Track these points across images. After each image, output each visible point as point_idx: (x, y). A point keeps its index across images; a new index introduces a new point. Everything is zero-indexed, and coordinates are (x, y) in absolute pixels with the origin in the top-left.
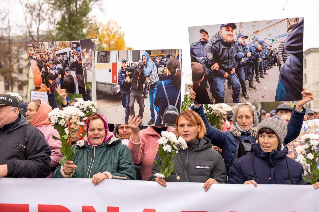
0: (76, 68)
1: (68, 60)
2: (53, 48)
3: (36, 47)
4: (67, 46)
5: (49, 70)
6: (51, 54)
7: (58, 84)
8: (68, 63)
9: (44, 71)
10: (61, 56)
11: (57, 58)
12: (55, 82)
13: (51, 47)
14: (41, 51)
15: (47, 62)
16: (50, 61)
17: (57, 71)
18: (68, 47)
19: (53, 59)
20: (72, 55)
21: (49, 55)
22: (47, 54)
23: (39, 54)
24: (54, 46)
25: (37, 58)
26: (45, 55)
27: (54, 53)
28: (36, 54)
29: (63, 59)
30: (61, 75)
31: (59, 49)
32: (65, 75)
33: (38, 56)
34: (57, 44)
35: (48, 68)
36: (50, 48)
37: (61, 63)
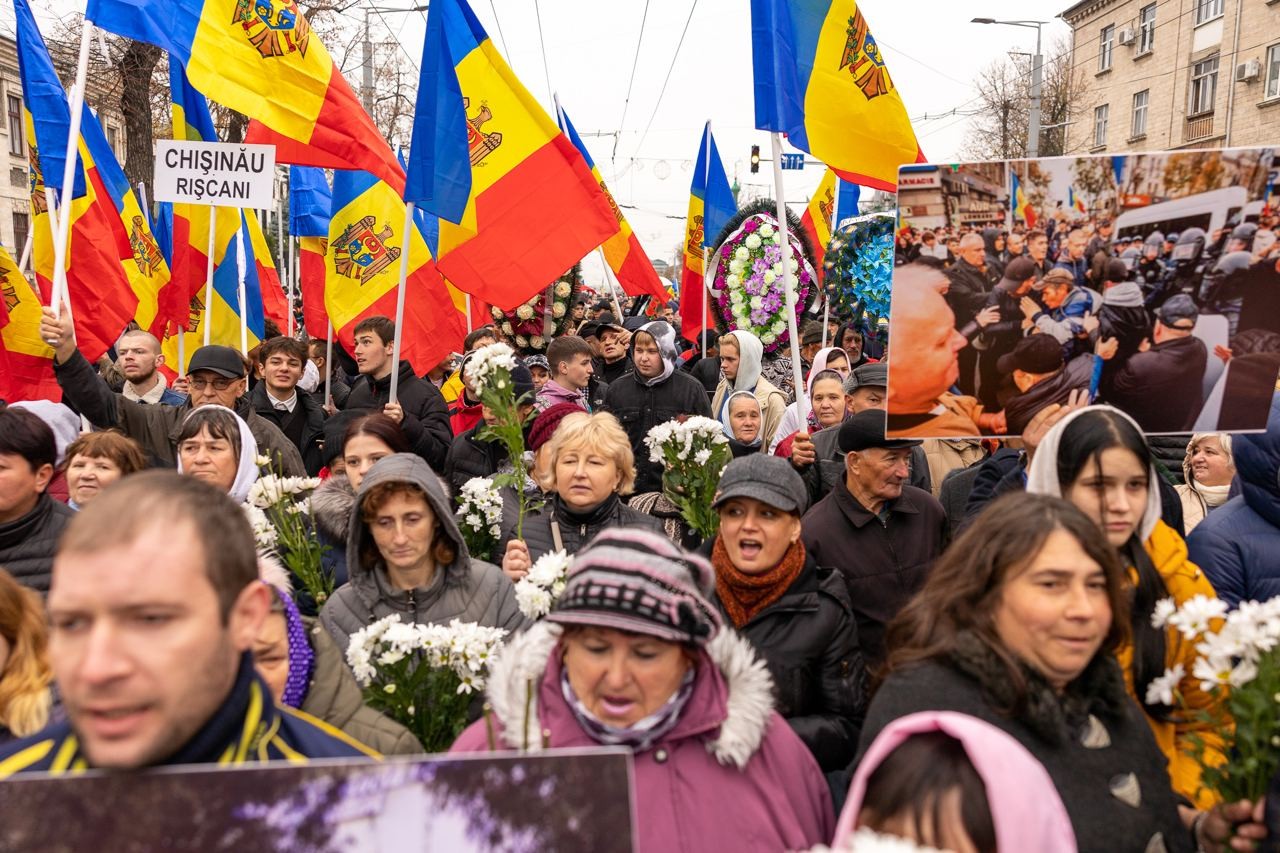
0: (1243, 302)
1: (1206, 255)
2: (1105, 195)
3: (965, 188)
4: (1226, 181)
5: (1034, 319)
6: (1077, 226)
7: (1074, 392)
8: (1193, 273)
9: (989, 325)
10: (1157, 236)
11: (1120, 248)
12: (1058, 381)
13: (1091, 190)
14: (1002, 212)
15: (1033, 278)
16: (1059, 271)
17: (1090, 323)
18: (1235, 182)
19: (1084, 259)
20: (1242, 231)
21: (1062, 237)
22: (1050, 230)
23: (981, 233)
24: (1120, 181)
25: (958, 257)
26: (1032, 236)
27: (1106, 224)
28: (954, 235)
29: (1167, 256)
30: (1116, 343)
31: (1151, 200)
32: (1151, 341)
33: (973, 241)
34: (1152, 170)
35: (1029, 307)
36: (1081, 195)
37: (1144, 274)
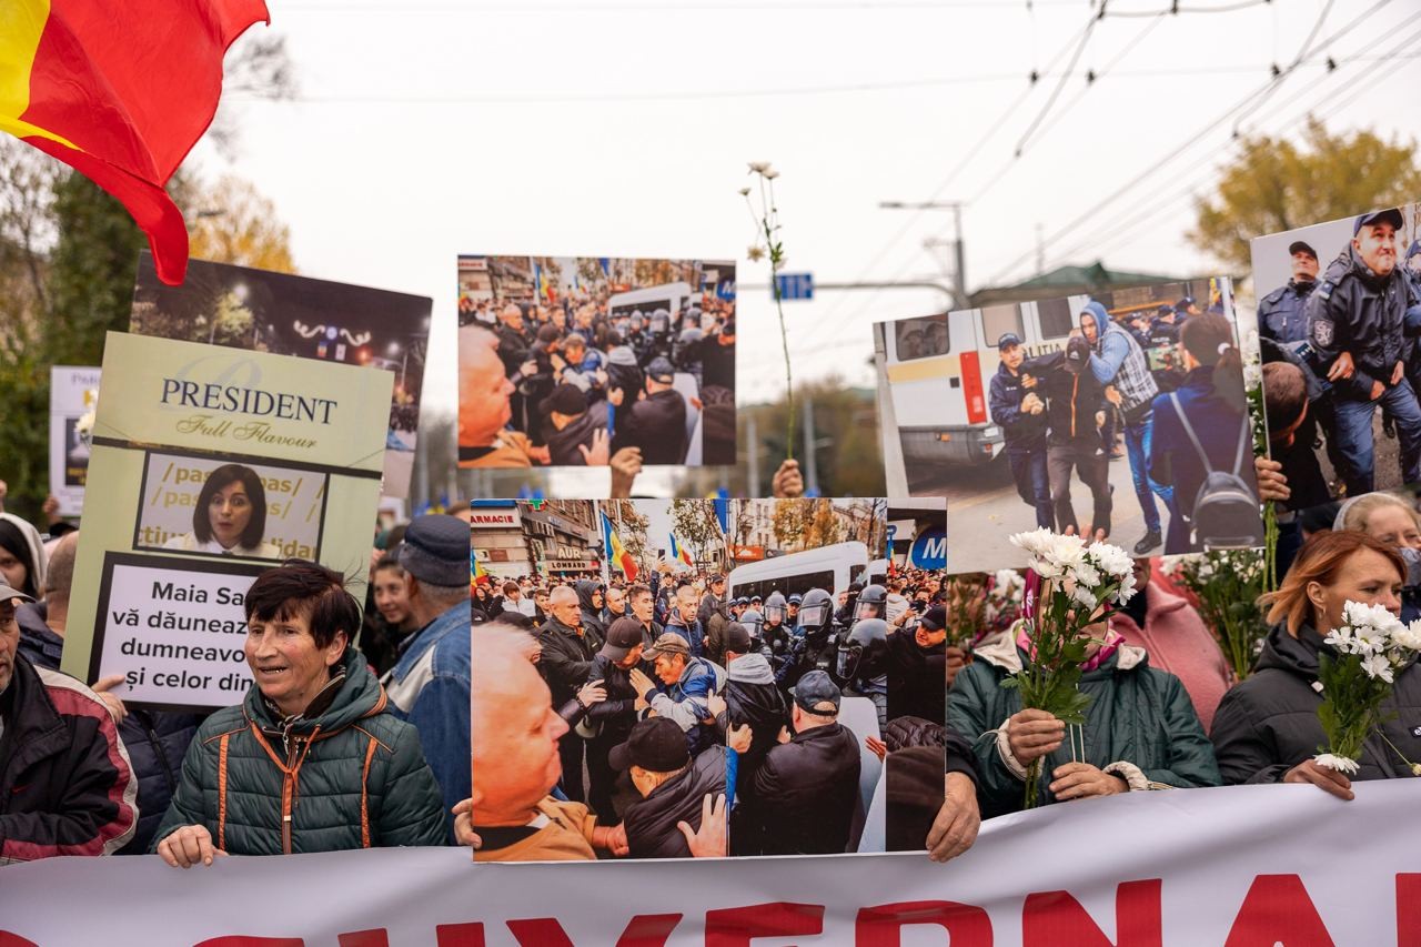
0: (703, 364)
1: (672, 329)
2: (599, 283)
3: (504, 272)
4: (675, 278)
5: (562, 372)
6: (583, 303)
7: (597, 431)
8: (665, 342)
9: (531, 375)
10: (637, 313)
11: (614, 321)
12: (584, 421)
13: (589, 279)
14: (531, 290)
15: (558, 340)
16: (575, 336)
17: (602, 377)
18: (681, 279)
19: (591, 328)
21: (574, 311)
22: (565, 305)
23: (518, 305)
24: (607, 274)
25: (503, 322)
26: (554, 309)
27: (603, 303)
28: (500, 305)
29: (646, 328)
30: (621, 393)
31: (630, 288)
32: (645, 392)
33: (513, 311)
34: (627, 266)
35: (558, 363)
36: (583, 282)
37: (633, 341)
